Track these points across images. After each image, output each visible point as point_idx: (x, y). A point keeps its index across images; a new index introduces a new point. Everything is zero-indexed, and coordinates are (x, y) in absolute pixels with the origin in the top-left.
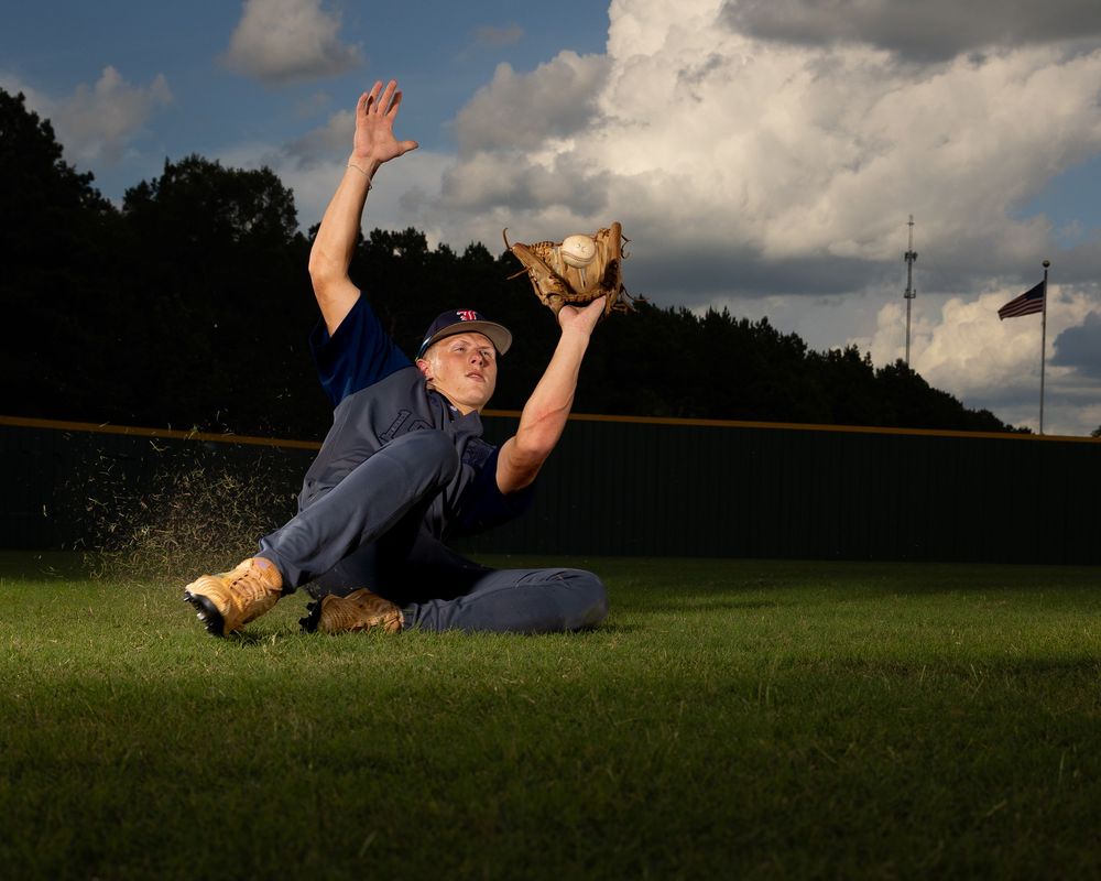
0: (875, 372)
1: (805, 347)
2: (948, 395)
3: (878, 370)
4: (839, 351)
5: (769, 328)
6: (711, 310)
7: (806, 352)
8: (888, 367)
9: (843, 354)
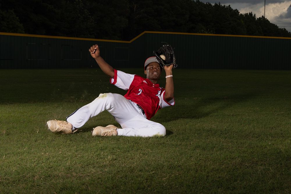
0: (256, 19)
1: (239, 13)
2: (275, 25)
3: (257, 18)
4: (247, 14)
5: (230, 8)
6: (216, 3)
7: (239, 14)
8: (259, 18)
9: (248, 14)
